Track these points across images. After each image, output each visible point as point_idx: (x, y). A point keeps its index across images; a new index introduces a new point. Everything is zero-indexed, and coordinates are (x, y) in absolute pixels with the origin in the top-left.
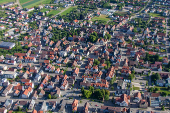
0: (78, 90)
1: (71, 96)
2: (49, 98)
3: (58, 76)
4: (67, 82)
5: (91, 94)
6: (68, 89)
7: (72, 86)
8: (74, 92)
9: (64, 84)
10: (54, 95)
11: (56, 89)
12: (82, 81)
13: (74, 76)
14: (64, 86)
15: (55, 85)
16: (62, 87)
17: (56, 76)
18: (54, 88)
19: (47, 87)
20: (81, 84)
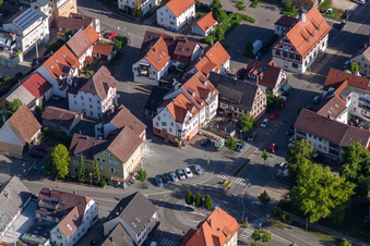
0: (274, 160)
1: (206, 190)
2: (53, 174)
3: (161, 45)
4: (203, 93)
5: (343, 195)
6: (207, 144)
7: (239, 126)
8: (241, 169)
9: (181, 100)
10: (90, 153)
11: (115, 123)
12: (317, 102)
13: (276, 61)
14: (181, 115)
15: (122, 99)
16: (164, 118)
17: (149, 42)
18: (109, 116)
19: (63, 103)
20: (300, 123)
